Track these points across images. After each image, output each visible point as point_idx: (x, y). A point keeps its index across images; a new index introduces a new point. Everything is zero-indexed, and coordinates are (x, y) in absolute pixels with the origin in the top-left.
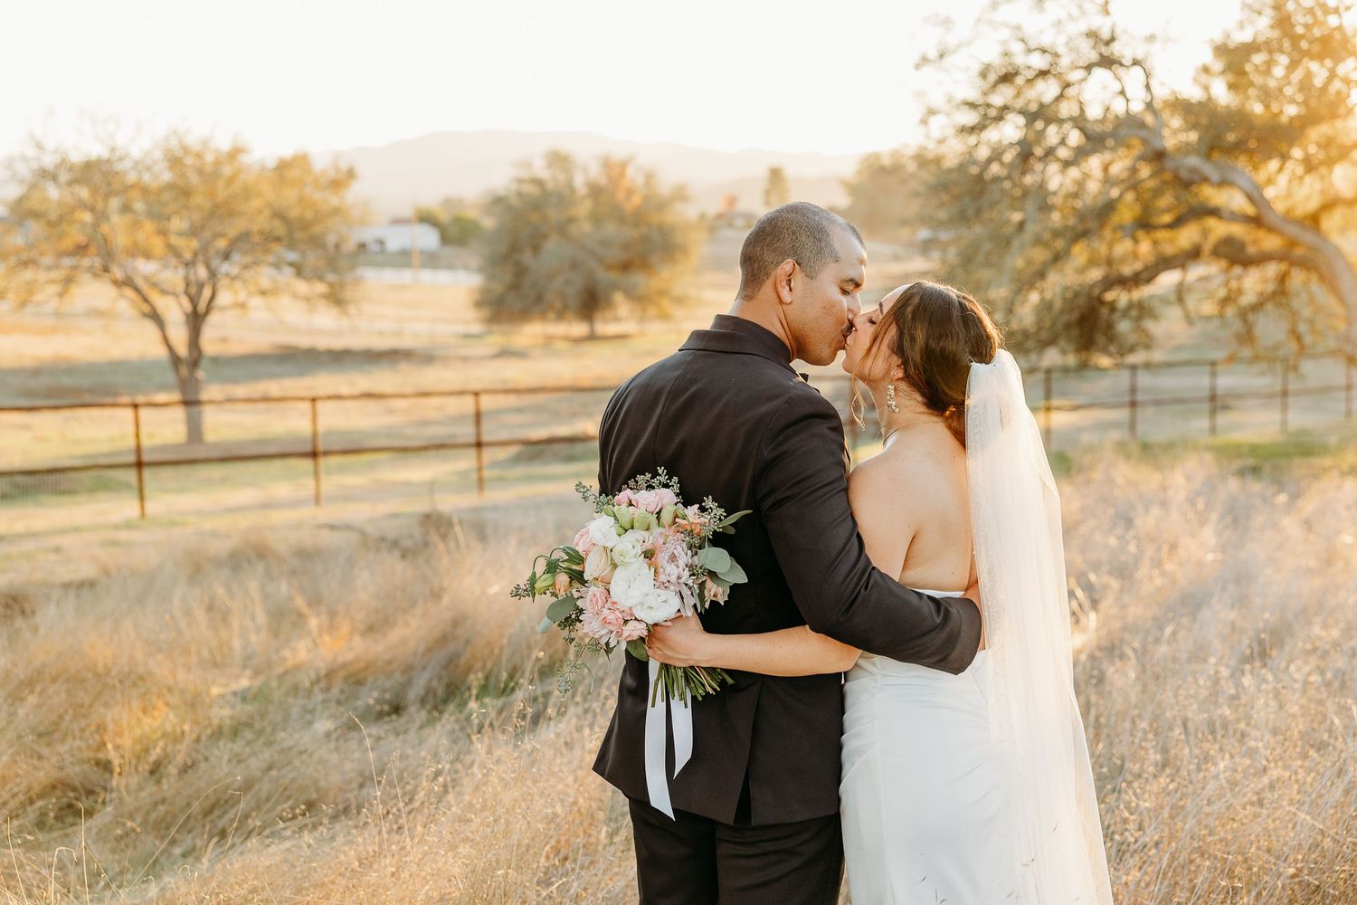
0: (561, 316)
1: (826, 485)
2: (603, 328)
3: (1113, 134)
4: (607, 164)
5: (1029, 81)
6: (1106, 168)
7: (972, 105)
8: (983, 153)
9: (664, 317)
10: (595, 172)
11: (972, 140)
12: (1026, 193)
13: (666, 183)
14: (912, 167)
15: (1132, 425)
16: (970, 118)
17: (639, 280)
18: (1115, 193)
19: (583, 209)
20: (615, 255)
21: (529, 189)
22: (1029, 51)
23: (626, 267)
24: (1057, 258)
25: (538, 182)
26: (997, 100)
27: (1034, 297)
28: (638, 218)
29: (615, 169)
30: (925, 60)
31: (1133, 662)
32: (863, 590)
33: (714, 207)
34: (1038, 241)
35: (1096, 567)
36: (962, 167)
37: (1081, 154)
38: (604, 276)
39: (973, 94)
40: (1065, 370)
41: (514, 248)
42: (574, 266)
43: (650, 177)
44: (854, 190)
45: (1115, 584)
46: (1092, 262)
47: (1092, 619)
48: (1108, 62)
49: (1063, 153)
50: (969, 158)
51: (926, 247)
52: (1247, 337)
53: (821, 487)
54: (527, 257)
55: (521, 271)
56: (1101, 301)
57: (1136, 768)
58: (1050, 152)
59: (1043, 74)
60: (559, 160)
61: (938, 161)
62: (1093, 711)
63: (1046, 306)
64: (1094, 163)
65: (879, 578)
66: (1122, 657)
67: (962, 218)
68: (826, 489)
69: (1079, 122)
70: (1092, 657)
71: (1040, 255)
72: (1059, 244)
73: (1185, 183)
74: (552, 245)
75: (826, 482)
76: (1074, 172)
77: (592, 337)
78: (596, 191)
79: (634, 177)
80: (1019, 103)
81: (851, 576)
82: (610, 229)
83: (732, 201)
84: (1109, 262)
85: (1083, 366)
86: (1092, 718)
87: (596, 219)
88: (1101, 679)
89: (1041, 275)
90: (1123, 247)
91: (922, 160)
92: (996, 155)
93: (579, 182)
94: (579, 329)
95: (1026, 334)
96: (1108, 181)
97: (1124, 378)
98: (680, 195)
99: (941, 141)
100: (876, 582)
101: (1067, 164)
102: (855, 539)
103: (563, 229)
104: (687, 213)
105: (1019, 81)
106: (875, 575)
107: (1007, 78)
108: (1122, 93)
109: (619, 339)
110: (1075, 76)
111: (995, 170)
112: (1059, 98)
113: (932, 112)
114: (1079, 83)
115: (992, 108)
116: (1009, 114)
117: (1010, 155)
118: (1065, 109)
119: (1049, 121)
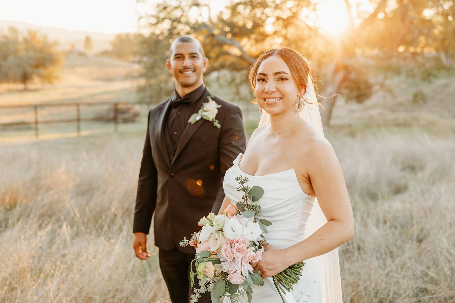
0: (15, 81)
2: (30, 86)
3: (199, 28)
4: (30, 32)
5: (172, 10)
10: (26, 34)
11: (154, 27)
13: (51, 39)
16: (154, 21)
17: (42, 71)
19: (22, 47)
20: (33, 62)
21: (3, 39)
23: (37, 66)
25: (5, 37)
26: (162, 15)
28: (41, 50)
29: (33, 34)
33: (67, 48)
38: (29, 70)
42: (19, 65)
43: (45, 37)
44: (114, 44)
48: (196, 5)
49: (183, 33)
50: (153, 34)
52: (238, 93)
54: (2, 62)
59: (176, 8)
60: (13, 30)
69: (187, 23)
73: (221, 44)
74: (11, 59)
77: (26, 90)
78: (26, 41)
79: (40, 36)
80: (169, 17)
82: (32, 54)
83: (73, 46)
87: (27, 50)
92: (162, 33)
93: (20, 38)
94: (21, 86)
98: (56, 43)
99: (144, 27)
103: (15, 53)
104: (58, 49)
105: (169, 10)
107: (165, 8)
108: (201, 15)
109: (35, 90)
110: (186, 9)
111: (161, 38)
112: (182, 16)
113: (141, 18)
114: (188, 11)
115: (160, 18)
116: (165, 20)
117: (166, 33)
118: (183, 20)
119: (178, 23)
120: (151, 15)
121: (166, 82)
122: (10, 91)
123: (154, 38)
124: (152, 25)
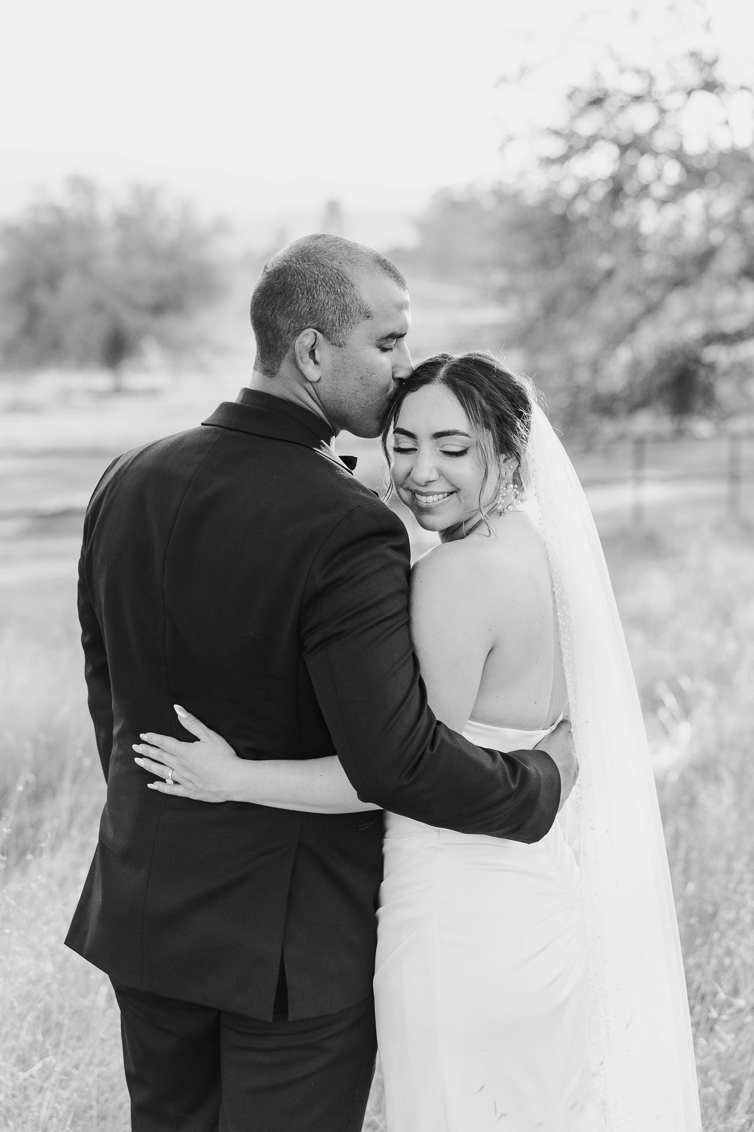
0: (82, 362)
1: (386, 619)
2: (133, 378)
3: (717, 169)
4: (136, 191)
5: (622, 108)
6: (707, 207)
7: (557, 133)
8: (568, 188)
9: (201, 368)
10: (123, 200)
11: (555, 171)
12: (617, 235)
14: (489, 203)
15: (733, 502)
16: (556, 147)
17: (172, 324)
18: (716, 236)
19: (109, 242)
20: (146, 296)
21: (46, 218)
22: (622, 71)
23: (158, 309)
24: (652, 310)
25: (57, 211)
26: (587, 126)
27: (624, 355)
28: (172, 254)
30: (503, 79)
31: (729, 784)
32: (428, 750)
34: (630, 289)
35: (689, 670)
36: (545, 204)
37: (679, 191)
38: (131, 321)
39: (559, 121)
40: (659, 439)
41: (27, 286)
42: (98, 307)
45: (710, 690)
46: (692, 315)
47: (684, 731)
48: (710, 86)
49: (659, 190)
50: (551, 196)
51: (502, 295)
53: (381, 622)
54: (42, 297)
55: (34, 313)
56: (697, 361)
57: (731, 916)
58: (644, 190)
59: (637, 98)
60: (81, 185)
61: (516, 196)
62: (683, 846)
63: (636, 365)
64: (694, 202)
65: (447, 738)
66: (717, 779)
67: (544, 262)
68: (389, 623)
69: (679, 155)
70: (683, 779)
71: (631, 306)
72: (654, 294)
74: (71, 283)
75: (388, 615)
76: (671, 213)
77: (118, 391)
78: (124, 222)
79: (168, 206)
80: (612, 132)
81: (412, 735)
82: (141, 267)
84: (710, 315)
85: (679, 433)
86: (681, 854)
87: (124, 253)
88: (693, 803)
89: (632, 328)
90: (725, 299)
91: (500, 195)
92: (584, 190)
93: (104, 211)
94: (102, 379)
95: (614, 398)
96: (710, 223)
97: (723, 449)
98: (222, 227)
99: (521, 174)
100: (443, 741)
101: (663, 202)
102: (417, 687)
103: (85, 265)
105: (611, 105)
106: (442, 734)
107: (597, 102)
108: (727, 123)
109: (151, 393)
110: (673, 101)
111: (582, 207)
112: (656, 127)
113: (511, 139)
114: (678, 110)
115: (579, 137)
116: (600, 143)
117: (599, 192)
118: (663, 140)
119: (643, 152)
120: (548, 129)
121: (595, 367)
122: (66, 397)
123: (557, 209)
124: (550, 161)
